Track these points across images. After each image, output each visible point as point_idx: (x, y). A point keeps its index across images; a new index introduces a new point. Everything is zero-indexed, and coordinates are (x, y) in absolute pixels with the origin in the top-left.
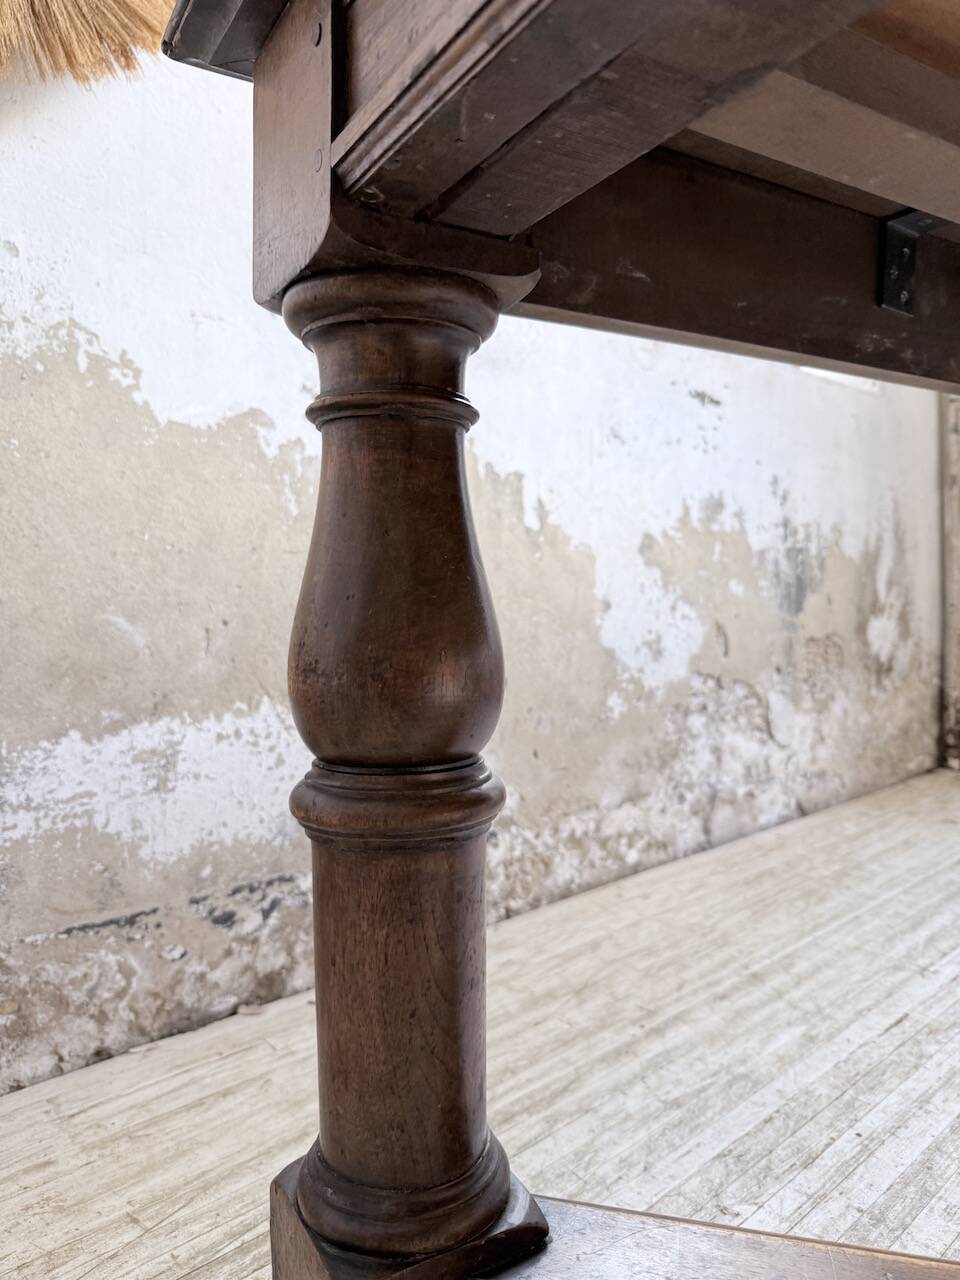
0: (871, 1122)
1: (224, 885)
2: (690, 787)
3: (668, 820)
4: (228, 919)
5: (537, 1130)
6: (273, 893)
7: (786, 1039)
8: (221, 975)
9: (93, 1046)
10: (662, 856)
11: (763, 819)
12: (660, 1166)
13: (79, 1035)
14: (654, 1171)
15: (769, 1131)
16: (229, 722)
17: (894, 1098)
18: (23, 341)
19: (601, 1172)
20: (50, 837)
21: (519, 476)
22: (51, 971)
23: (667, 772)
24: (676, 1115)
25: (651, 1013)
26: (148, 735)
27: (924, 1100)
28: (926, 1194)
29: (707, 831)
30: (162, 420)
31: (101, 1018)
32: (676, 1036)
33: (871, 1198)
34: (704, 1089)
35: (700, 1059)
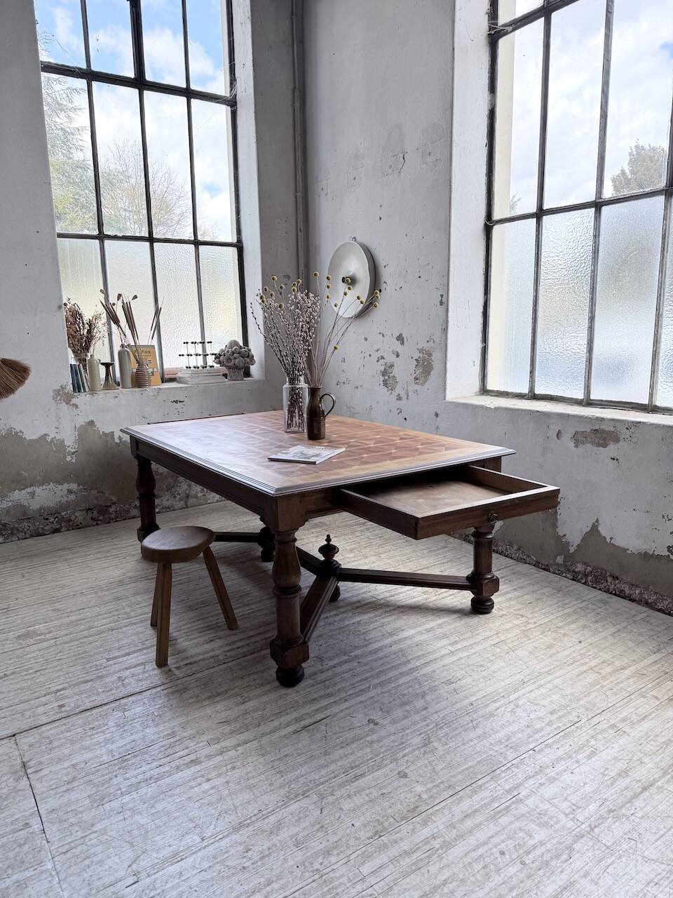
1: (46, 513)
2: (179, 494)
3: (169, 502)
4: (47, 519)
6: (56, 515)
8: (47, 528)
9: (24, 537)
10: (168, 510)
11: (209, 501)
13: (21, 535)
16: (44, 487)
18: (3, 432)
20: (14, 506)
21: (113, 432)
22: (16, 525)
23: (169, 491)
26: (30, 490)
29: (186, 504)
30: (28, 439)
31: (25, 533)
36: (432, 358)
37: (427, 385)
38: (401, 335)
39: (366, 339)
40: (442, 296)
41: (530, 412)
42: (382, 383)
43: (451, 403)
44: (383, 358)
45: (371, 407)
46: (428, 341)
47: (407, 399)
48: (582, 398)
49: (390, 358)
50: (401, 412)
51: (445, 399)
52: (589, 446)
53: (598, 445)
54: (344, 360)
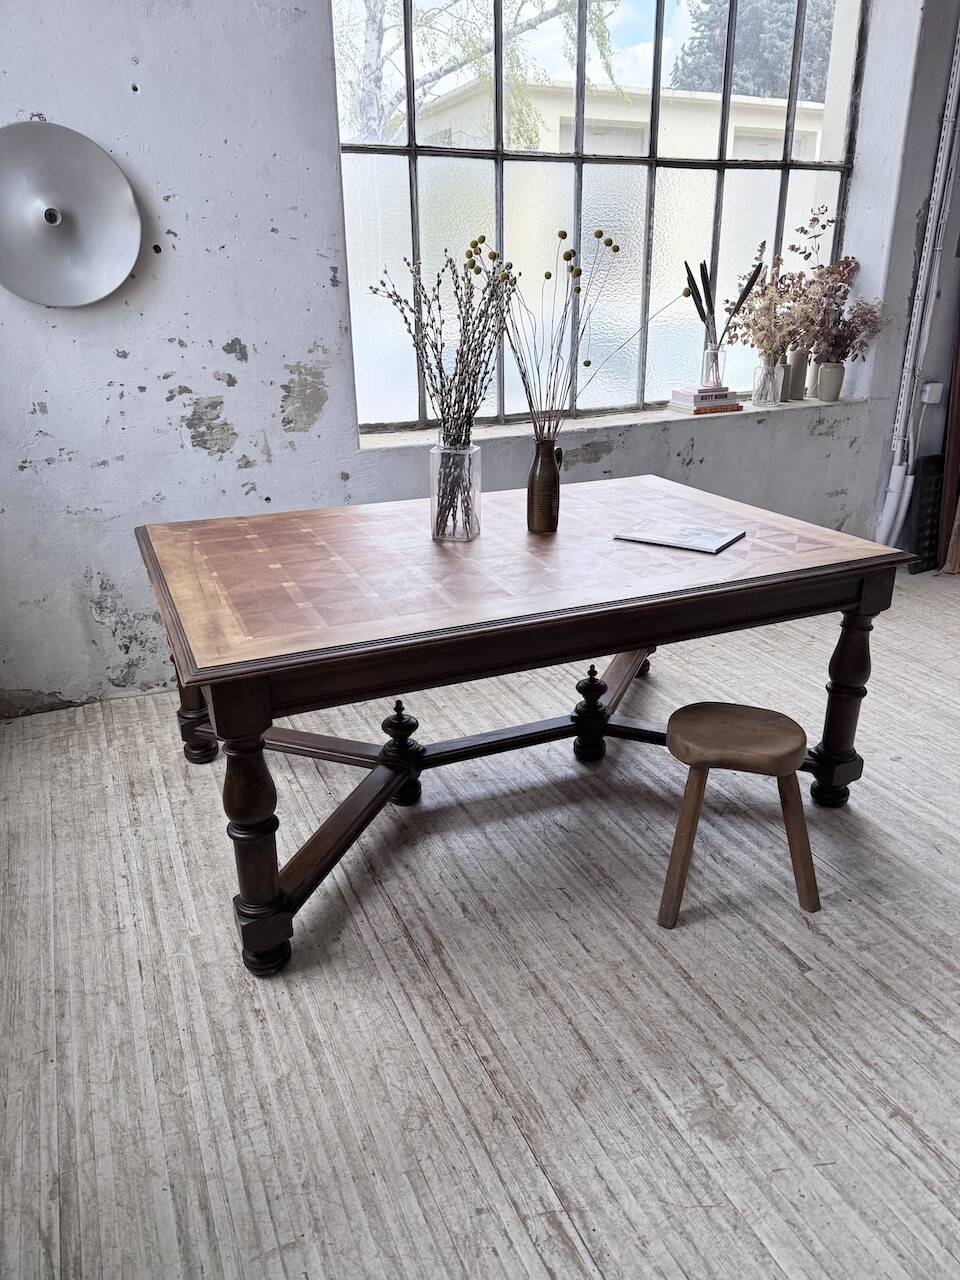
0: (181, 1021)
5: (86, 1139)
7: (113, 1011)
12: (143, 1104)
14: (145, 1107)
15: (158, 1057)
17: (177, 1005)
19: (130, 1126)
24: (122, 1082)
25: (45, 1051)
27: (186, 997)
28: (222, 1032)
32: (73, 1050)
33: (211, 1049)
34: (116, 1063)
35: (96, 1053)
36: (324, 380)
37: (316, 428)
38: (236, 342)
39: (124, 355)
40: (335, 269)
41: (507, 440)
42: (188, 442)
43: (373, 451)
44: (184, 390)
45: (159, 497)
46: (310, 351)
47: (269, 461)
48: (495, 415)
49: (207, 388)
50: (254, 489)
51: (359, 448)
52: (580, 465)
53: (590, 461)
54: (43, 408)
